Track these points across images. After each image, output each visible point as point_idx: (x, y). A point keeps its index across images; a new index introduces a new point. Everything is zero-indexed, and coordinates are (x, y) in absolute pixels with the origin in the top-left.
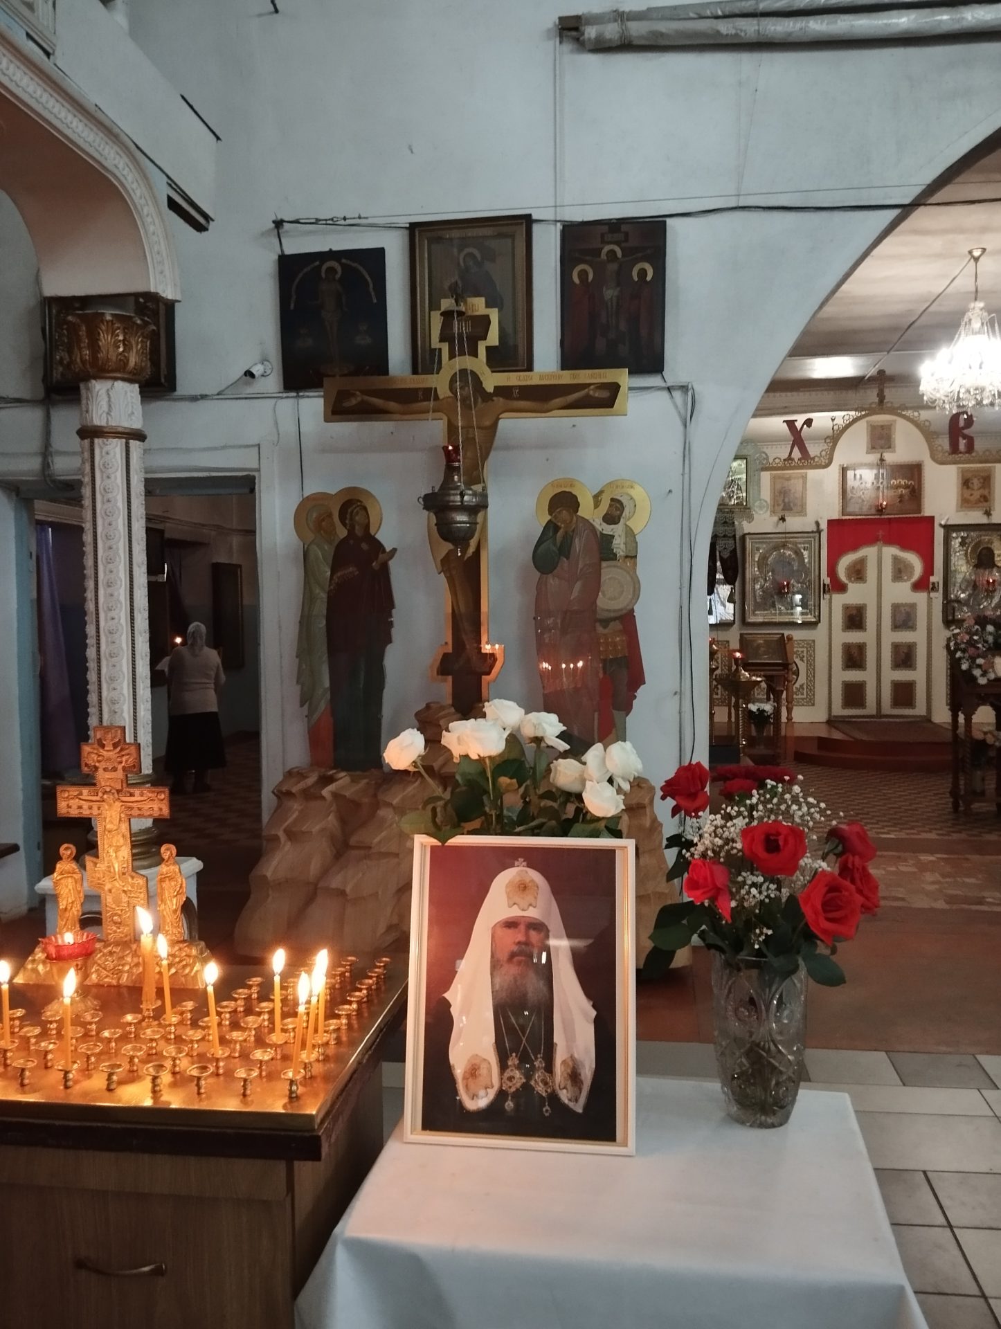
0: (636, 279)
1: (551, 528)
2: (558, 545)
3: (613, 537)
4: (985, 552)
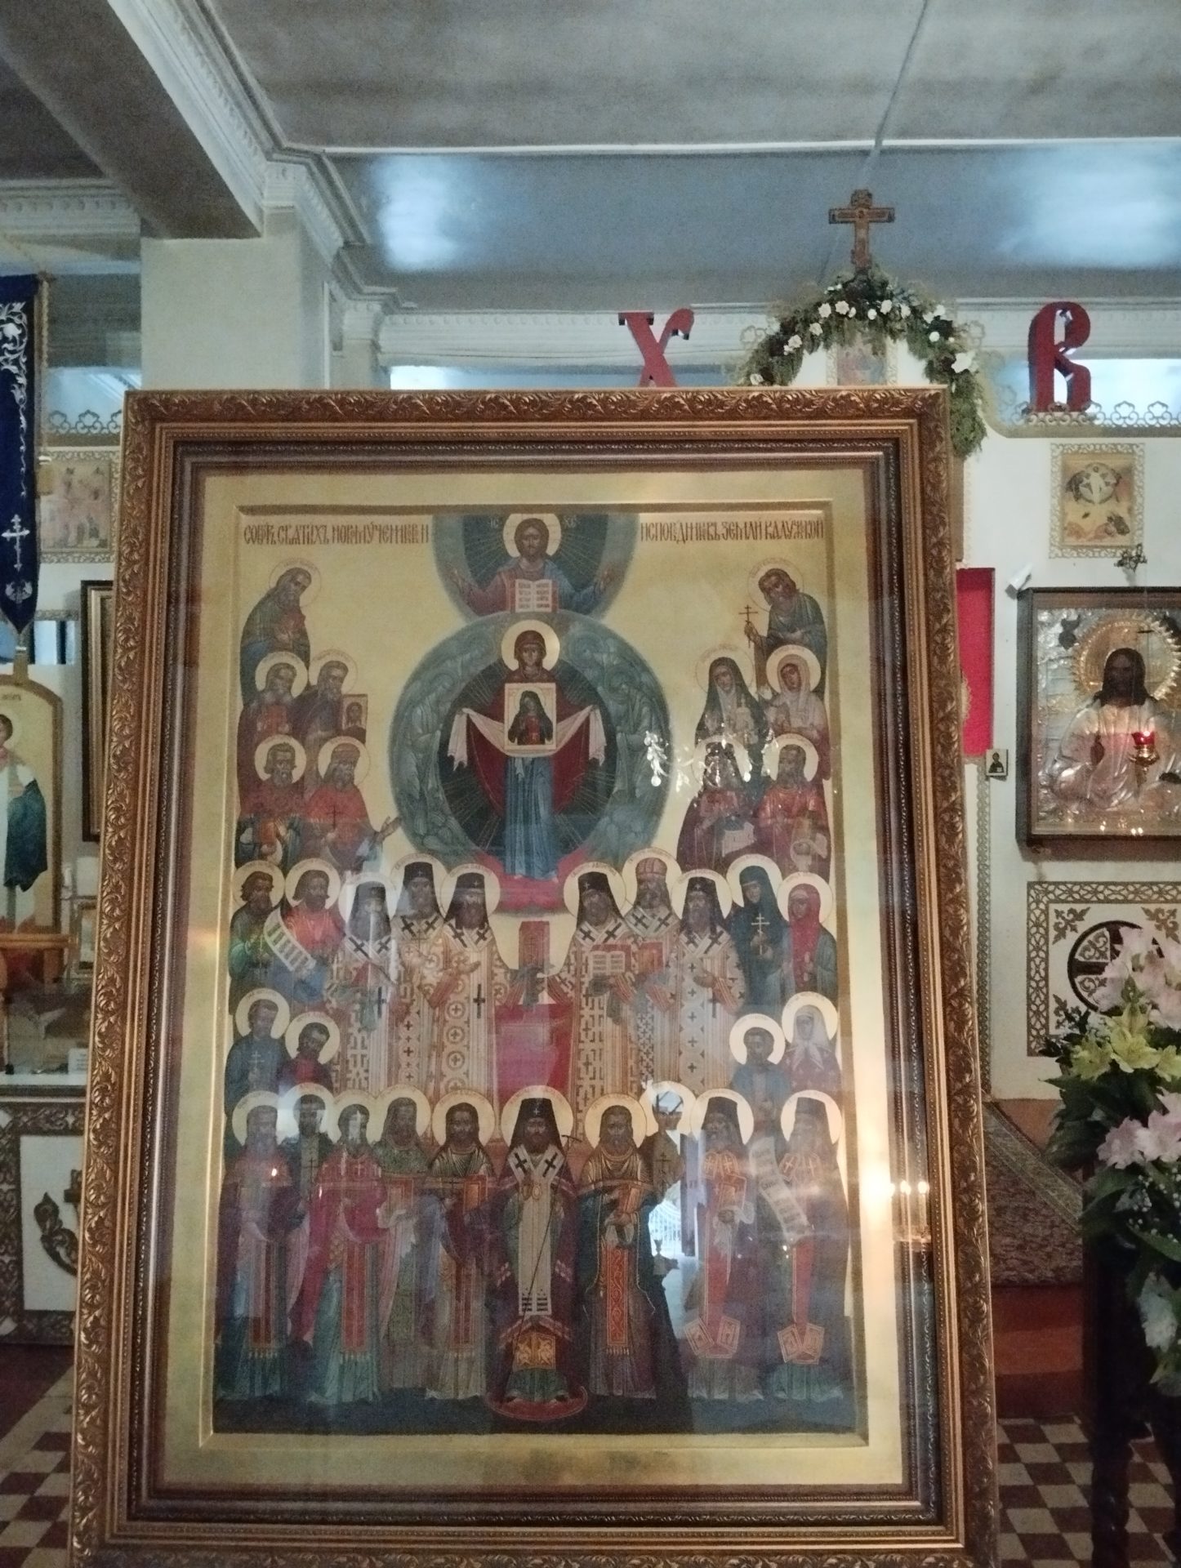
4: (1122, 661)
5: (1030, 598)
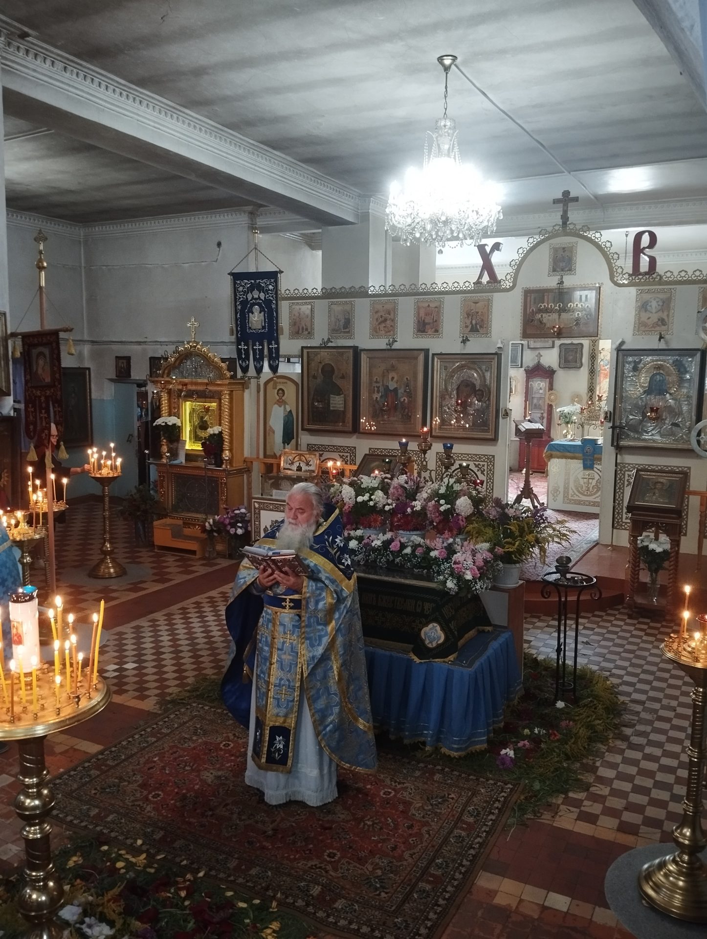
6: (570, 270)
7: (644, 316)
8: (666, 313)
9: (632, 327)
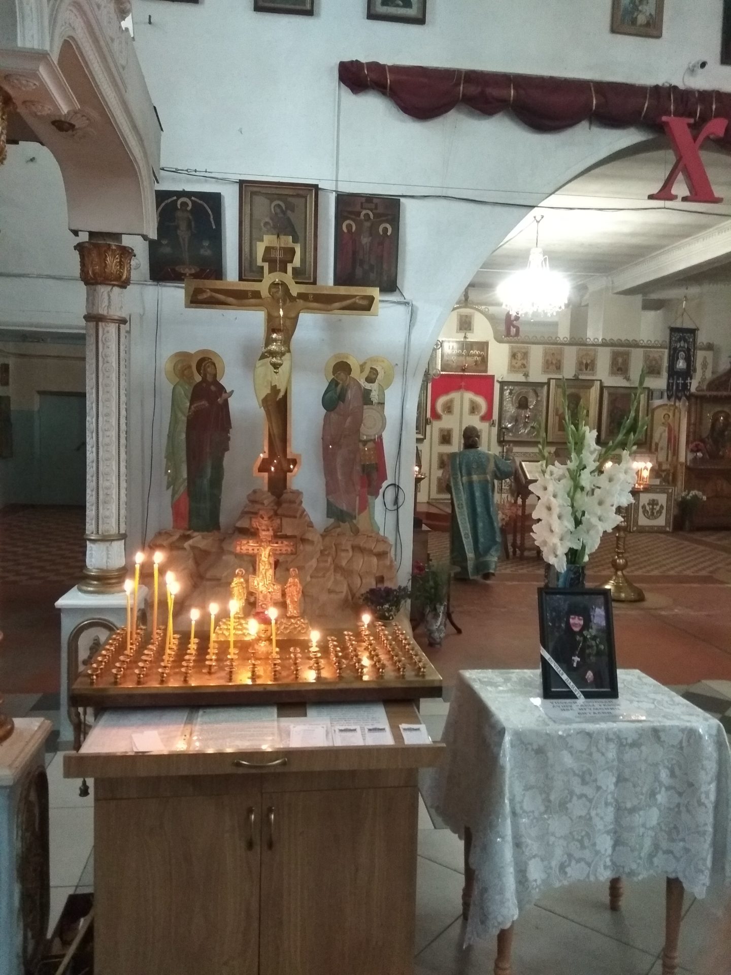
0: (381, 233)
1: (333, 384)
2: (338, 394)
3: (371, 390)
4: (523, 399)
5: (502, 384)
6: (470, 330)
7: (514, 362)
8: (526, 360)
9: (506, 368)
